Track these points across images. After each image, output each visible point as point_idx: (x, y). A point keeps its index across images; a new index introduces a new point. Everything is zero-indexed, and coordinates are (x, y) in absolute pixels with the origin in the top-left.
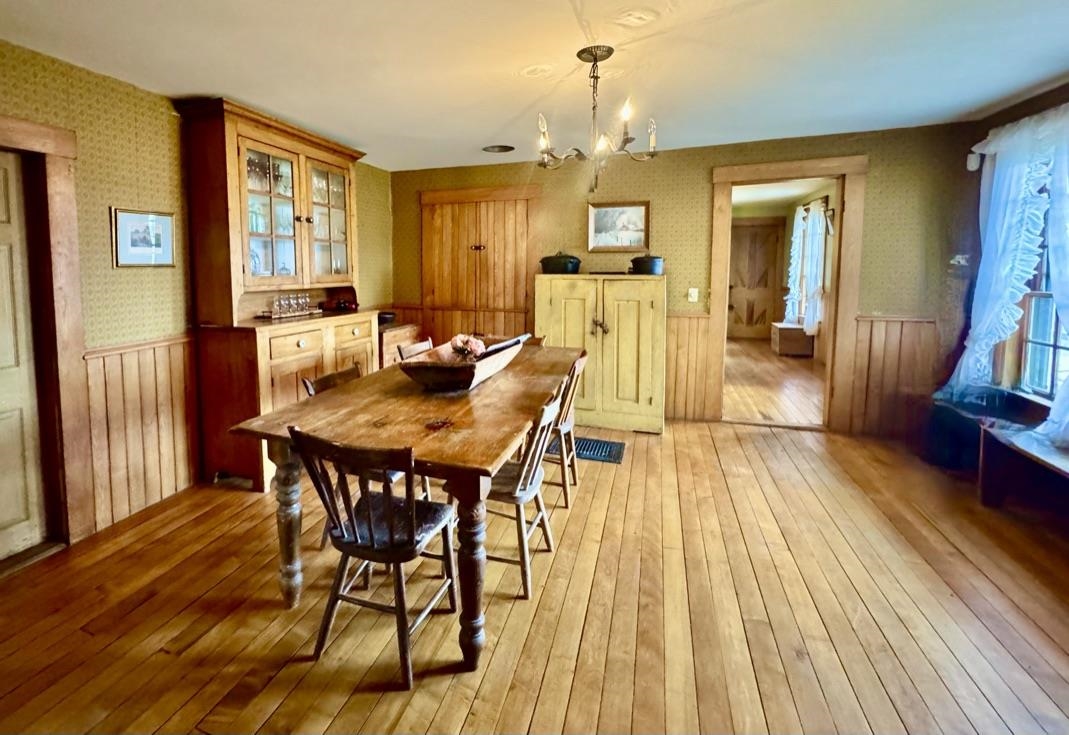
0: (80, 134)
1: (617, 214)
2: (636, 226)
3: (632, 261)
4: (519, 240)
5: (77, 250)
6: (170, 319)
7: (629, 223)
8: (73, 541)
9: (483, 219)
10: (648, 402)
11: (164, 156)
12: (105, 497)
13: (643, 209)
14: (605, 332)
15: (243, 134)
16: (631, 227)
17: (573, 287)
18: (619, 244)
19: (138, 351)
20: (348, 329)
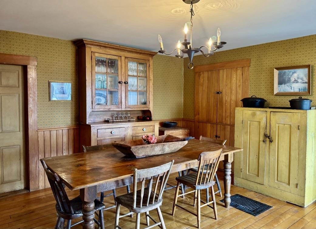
0: (39, 57)
1: (291, 73)
2: (303, 80)
3: (290, 101)
4: (238, 89)
5: (37, 95)
6: (70, 120)
7: (298, 78)
8: (31, 191)
9: (221, 78)
10: (295, 186)
11: (69, 62)
12: (43, 178)
13: (307, 70)
14: (271, 141)
15: (93, 51)
16: (300, 81)
17: (254, 115)
18: (292, 91)
19: (56, 130)
20: (141, 128)
